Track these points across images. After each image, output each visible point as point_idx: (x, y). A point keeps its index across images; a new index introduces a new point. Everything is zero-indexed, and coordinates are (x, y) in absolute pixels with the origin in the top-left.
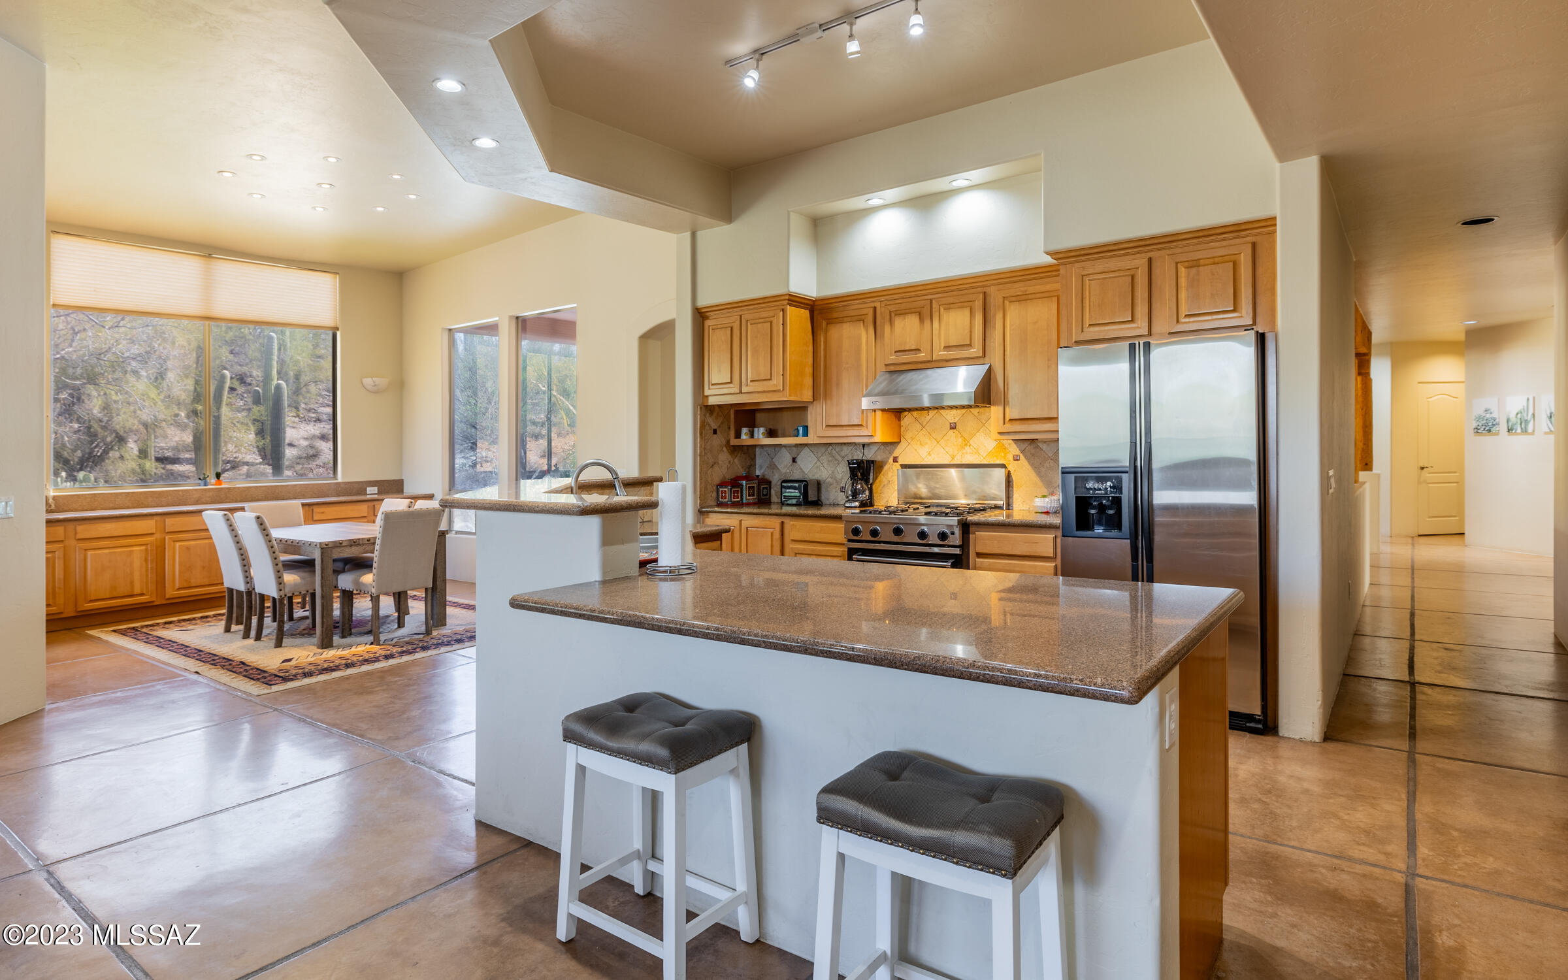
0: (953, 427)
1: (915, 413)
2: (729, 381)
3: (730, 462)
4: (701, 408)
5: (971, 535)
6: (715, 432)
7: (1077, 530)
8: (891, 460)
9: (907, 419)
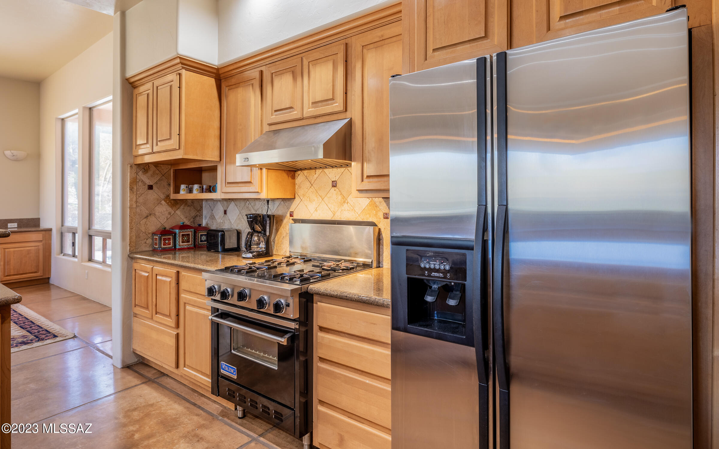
0: (334, 184)
1: (305, 172)
2: (146, 142)
3: (170, 213)
4: (131, 166)
5: (314, 304)
6: (150, 187)
7: (408, 324)
8: (288, 215)
9: (300, 177)
